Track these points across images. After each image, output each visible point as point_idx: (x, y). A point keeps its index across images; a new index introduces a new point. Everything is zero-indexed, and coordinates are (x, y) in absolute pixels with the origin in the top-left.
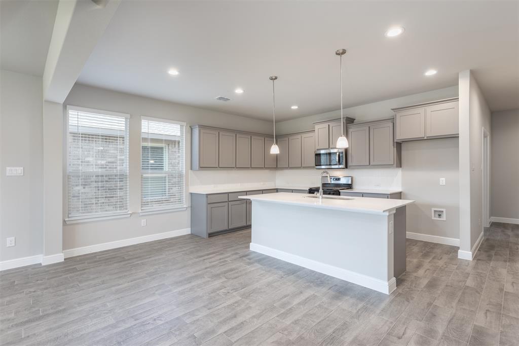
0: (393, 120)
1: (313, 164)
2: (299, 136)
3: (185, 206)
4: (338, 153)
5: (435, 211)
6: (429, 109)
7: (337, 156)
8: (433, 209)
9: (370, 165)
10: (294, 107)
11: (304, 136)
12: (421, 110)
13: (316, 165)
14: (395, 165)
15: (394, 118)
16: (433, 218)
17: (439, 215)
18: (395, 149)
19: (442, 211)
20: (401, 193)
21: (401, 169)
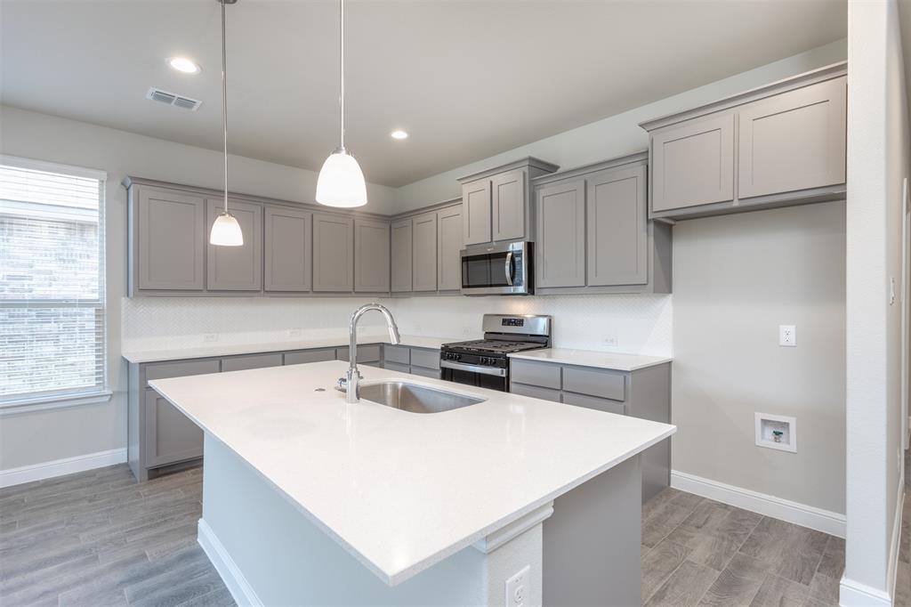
0: (644, 157)
1: (458, 285)
2: (432, 216)
3: (107, 392)
4: (510, 255)
5: (765, 422)
6: (748, 112)
7: (508, 262)
8: (759, 416)
9: (588, 287)
10: (399, 135)
11: (443, 213)
12: (724, 119)
13: (464, 287)
14: (651, 285)
15: (648, 152)
16: (759, 442)
17: (777, 434)
18: (652, 239)
19: (786, 425)
20: (670, 363)
21: (670, 297)
